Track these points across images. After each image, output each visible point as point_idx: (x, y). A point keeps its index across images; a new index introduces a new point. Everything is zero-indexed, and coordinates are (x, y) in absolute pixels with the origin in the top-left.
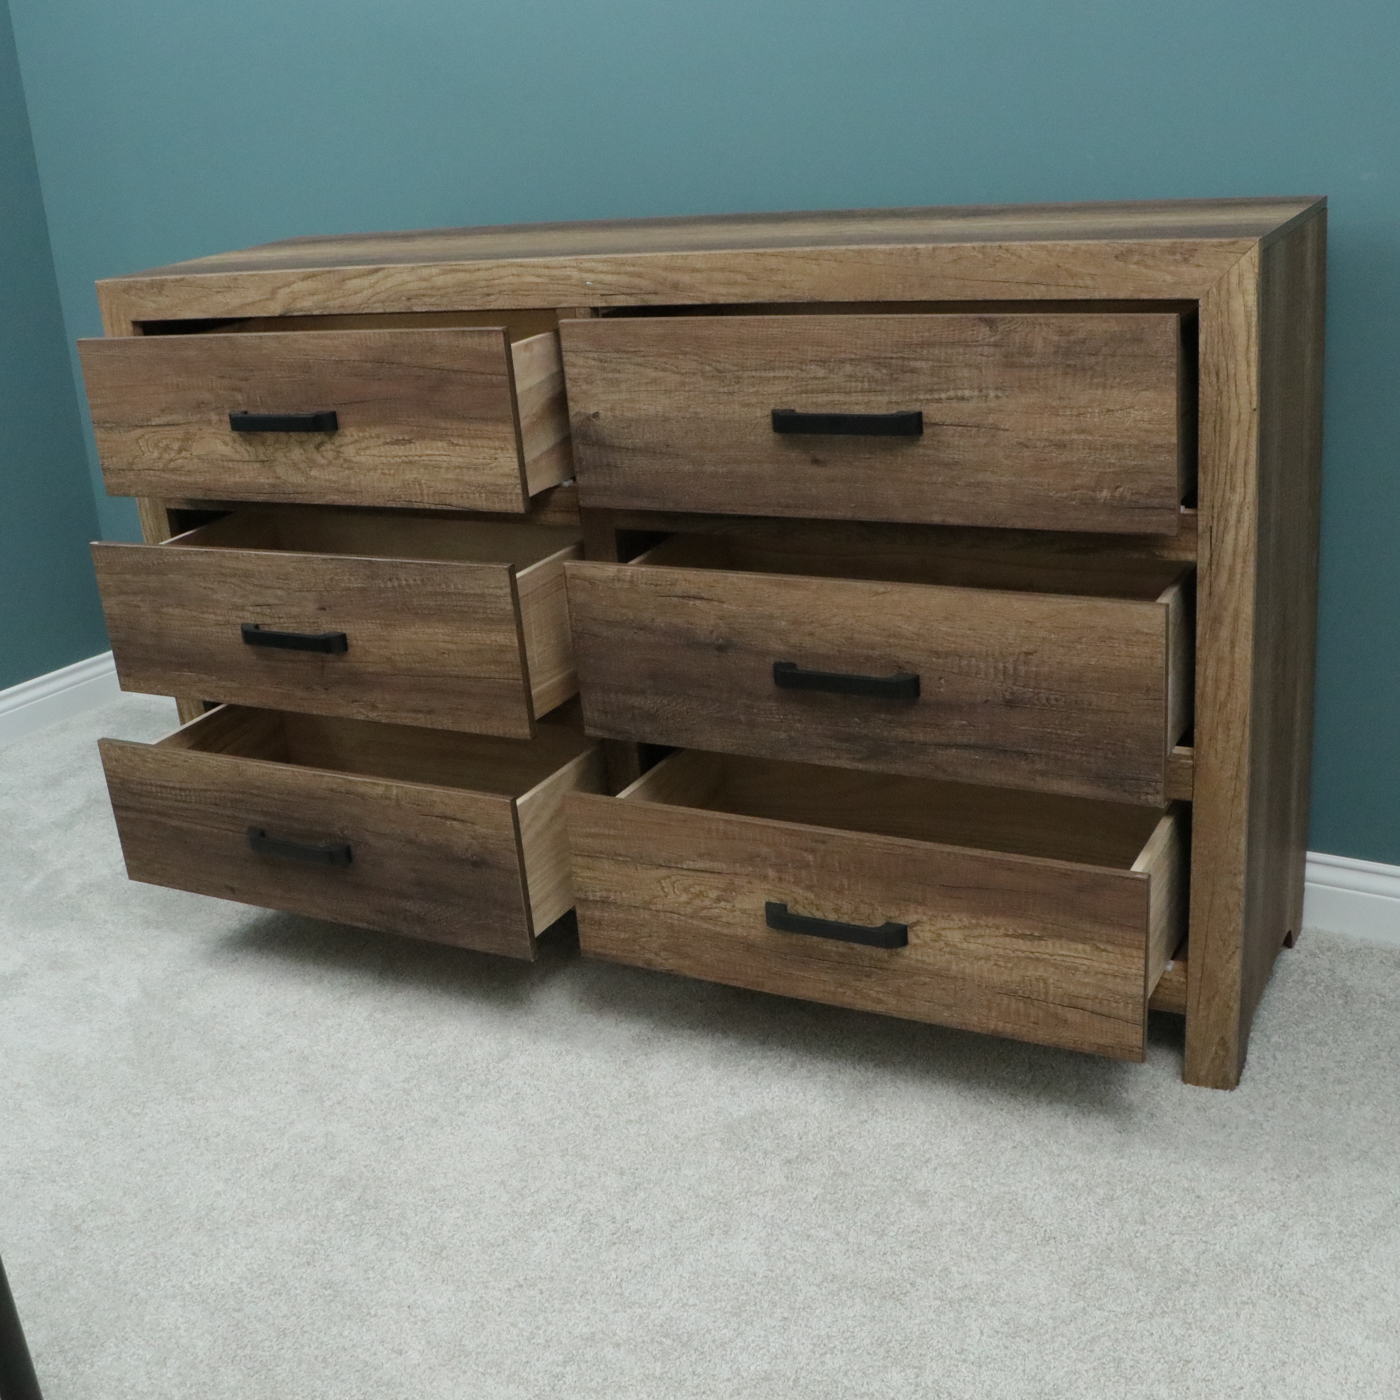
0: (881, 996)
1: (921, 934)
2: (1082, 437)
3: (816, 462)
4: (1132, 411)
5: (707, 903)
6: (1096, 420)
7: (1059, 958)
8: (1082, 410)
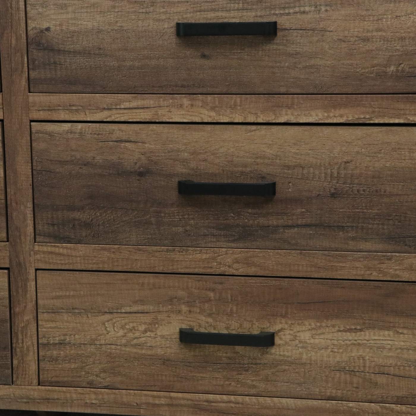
0: (254, 383)
1: (283, 337)
2: (380, 33)
3: (204, 56)
4: (412, 16)
5: (137, 334)
6: (389, 23)
7: (372, 342)
8: (380, 17)
